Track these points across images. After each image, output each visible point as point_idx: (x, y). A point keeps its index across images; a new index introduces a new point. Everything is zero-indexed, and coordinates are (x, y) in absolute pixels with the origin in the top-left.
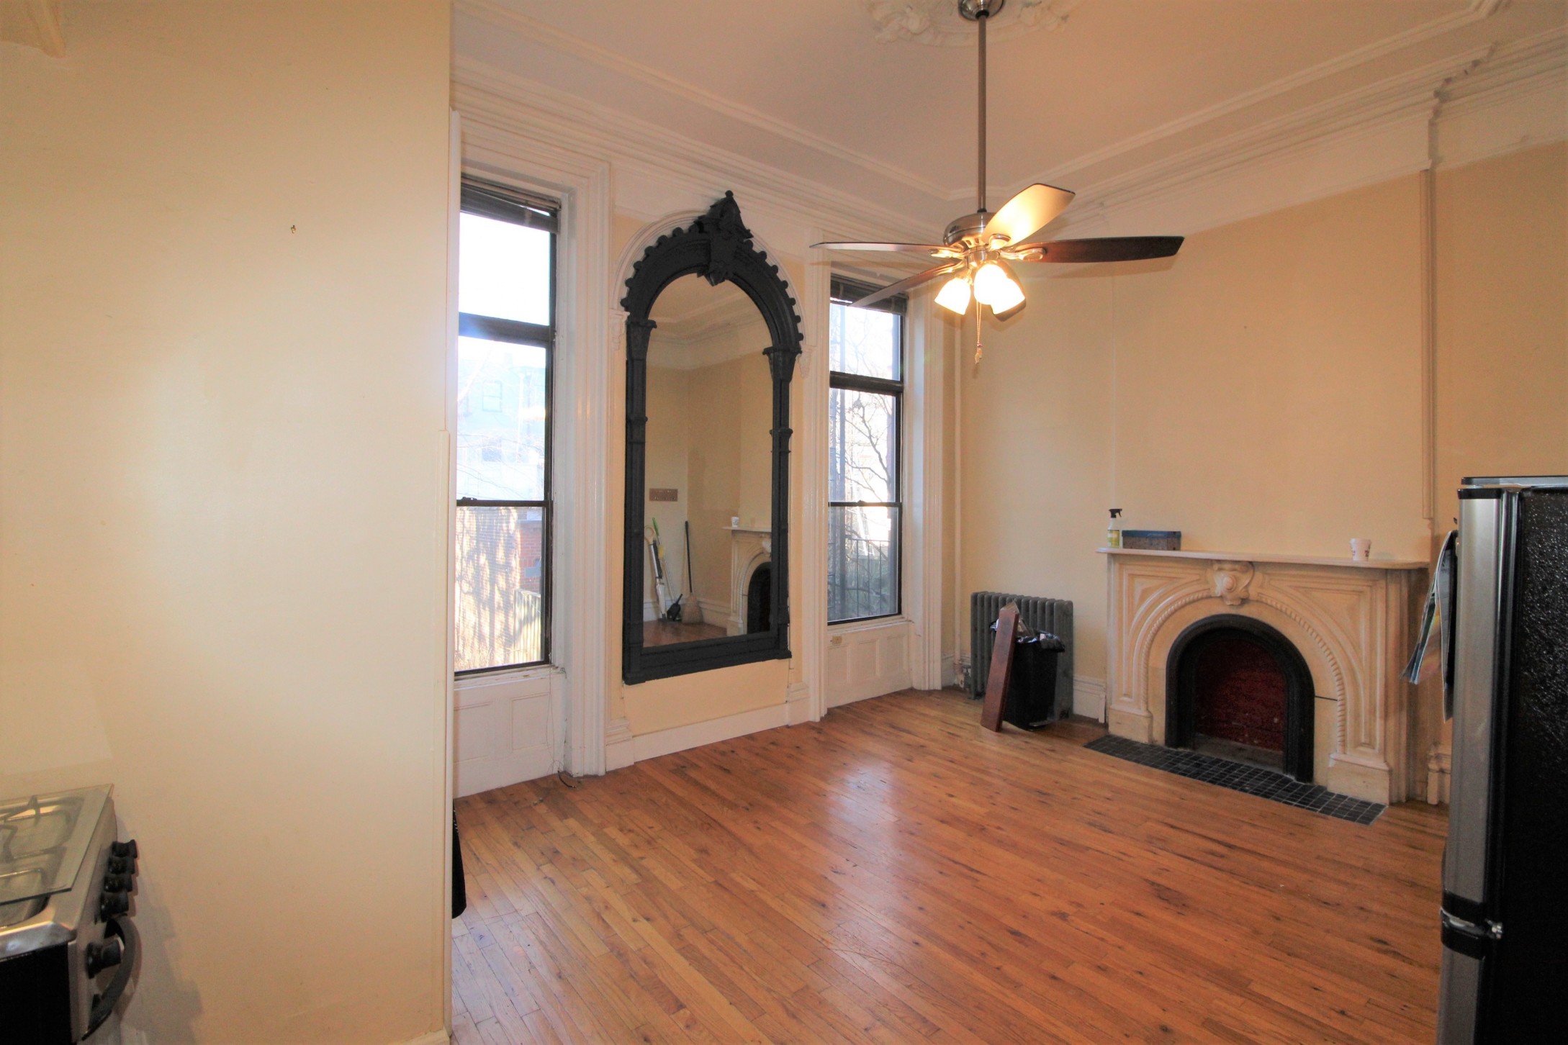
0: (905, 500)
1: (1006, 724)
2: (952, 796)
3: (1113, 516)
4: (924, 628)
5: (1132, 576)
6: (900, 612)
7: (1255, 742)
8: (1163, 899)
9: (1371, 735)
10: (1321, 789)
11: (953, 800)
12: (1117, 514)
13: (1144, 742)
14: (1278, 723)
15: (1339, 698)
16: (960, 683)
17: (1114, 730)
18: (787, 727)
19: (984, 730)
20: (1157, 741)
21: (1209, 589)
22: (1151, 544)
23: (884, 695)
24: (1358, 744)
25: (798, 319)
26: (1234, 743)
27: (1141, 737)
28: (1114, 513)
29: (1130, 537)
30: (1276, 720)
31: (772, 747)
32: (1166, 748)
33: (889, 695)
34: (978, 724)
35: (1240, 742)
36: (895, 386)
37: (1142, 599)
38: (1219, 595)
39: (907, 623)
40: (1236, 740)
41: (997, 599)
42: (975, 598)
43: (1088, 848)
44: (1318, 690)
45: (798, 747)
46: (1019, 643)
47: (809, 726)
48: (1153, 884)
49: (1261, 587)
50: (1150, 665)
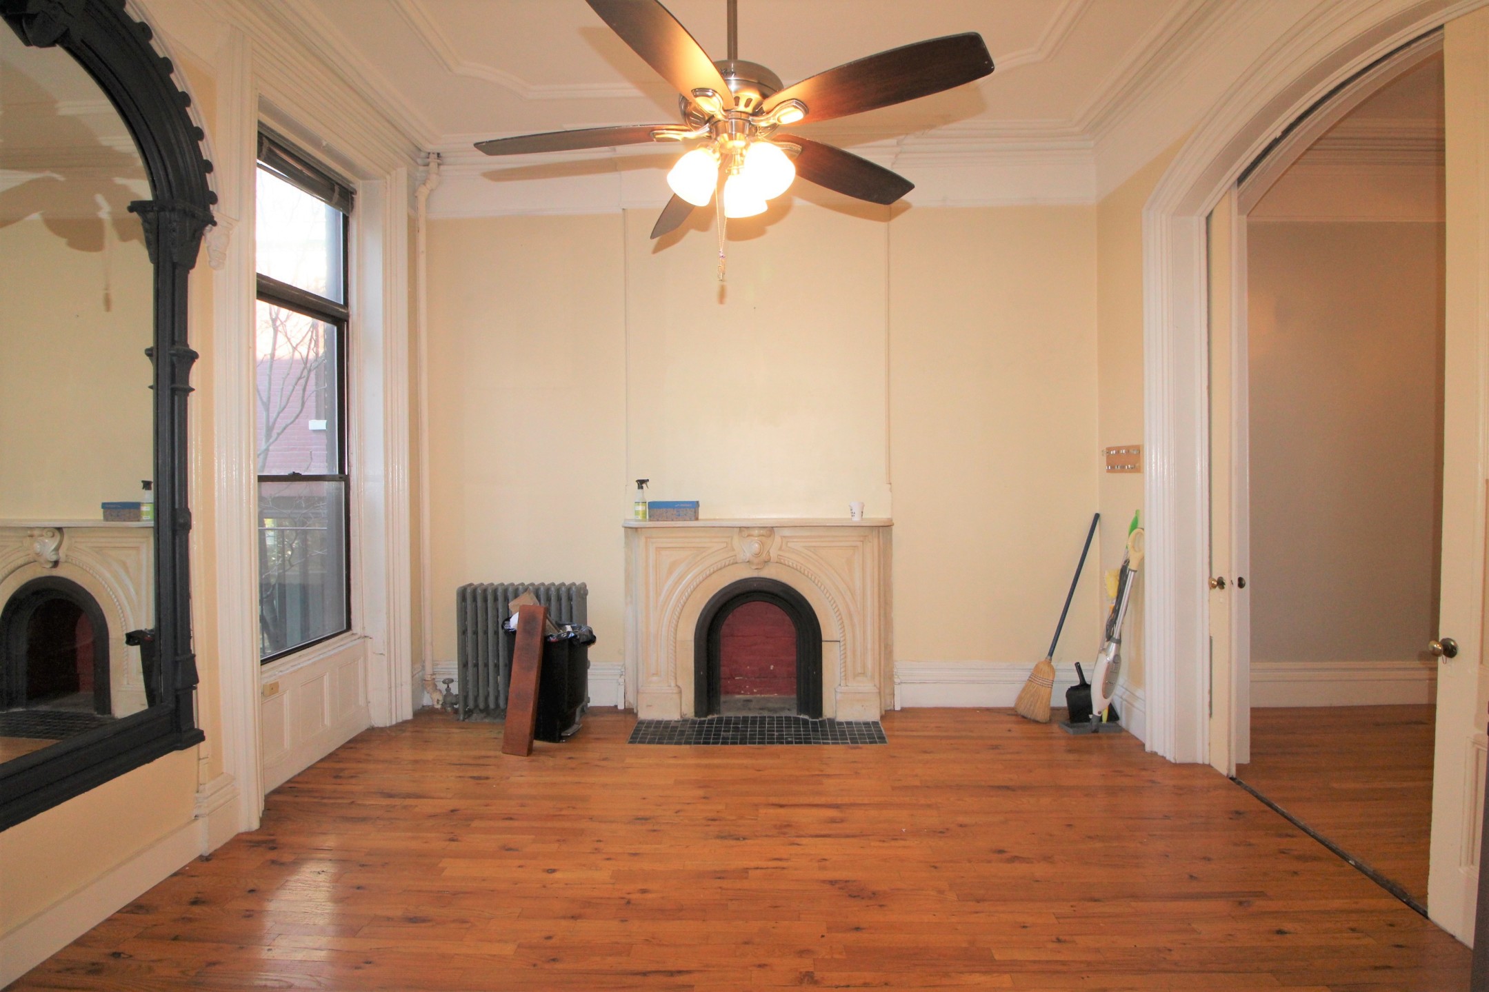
0: (354, 472)
1: (537, 744)
2: (554, 871)
3: (640, 487)
4: (389, 643)
5: (659, 549)
6: (349, 627)
7: (755, 691)
8: (855, 897)
9: (864, 666)
10: (832, 722)
11: (557, 875)
12: (644, 485)
13: (676, 719)
14: (774, 669)
15: (842, 639)
16: (436, 703)
17: (645, 714)
18: (204, 859)
19: (513, 759)
20: (686, 714)
21: (735, 556)
22: (679, 515)
23: (337, 749)
24: (855, 675)
25: (208, 167)
26: (738, 696)
27: (673, 715)
28: (641, 483)
29: (656, 509)
30: (772, 667)
31: (197, 909)
32: (697, 719)
33: (344, 747)
34: (500, 753)
35: (742, 694)
36: (338, 311)
37: (670, 572)
38: (747, 560)
39: (362, 640)
40: (739, 693)
41: (506, 591)
42: (463, 594)
43: (746, 870)
44: (825, 635)
45: (252, 891)
46: (551, 643)
47: (242, 842)
48: (832, 883)
49: (780, 549)
50: (678, 639)
